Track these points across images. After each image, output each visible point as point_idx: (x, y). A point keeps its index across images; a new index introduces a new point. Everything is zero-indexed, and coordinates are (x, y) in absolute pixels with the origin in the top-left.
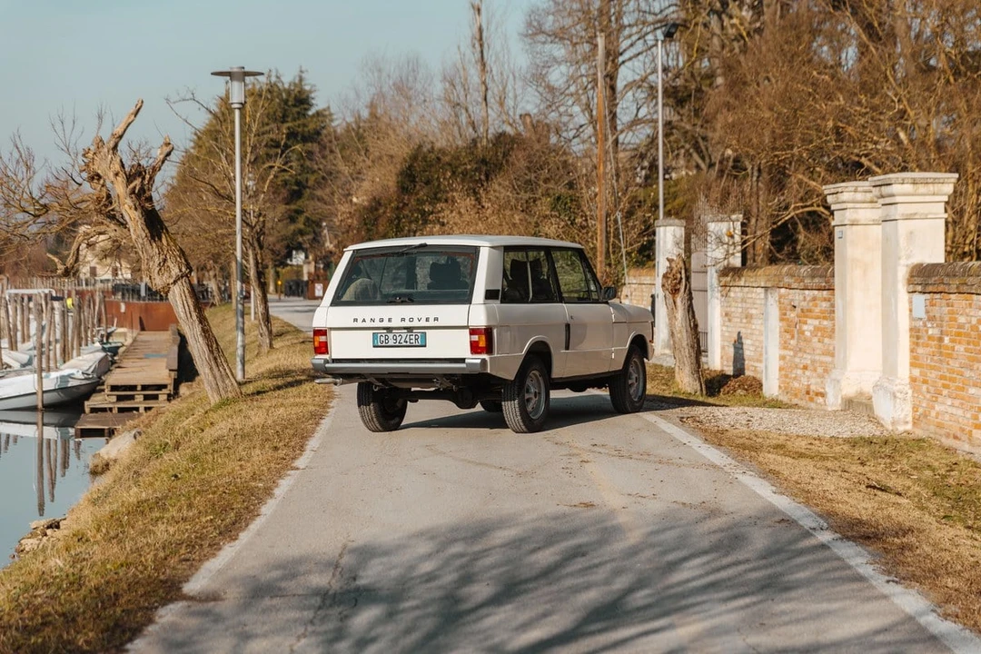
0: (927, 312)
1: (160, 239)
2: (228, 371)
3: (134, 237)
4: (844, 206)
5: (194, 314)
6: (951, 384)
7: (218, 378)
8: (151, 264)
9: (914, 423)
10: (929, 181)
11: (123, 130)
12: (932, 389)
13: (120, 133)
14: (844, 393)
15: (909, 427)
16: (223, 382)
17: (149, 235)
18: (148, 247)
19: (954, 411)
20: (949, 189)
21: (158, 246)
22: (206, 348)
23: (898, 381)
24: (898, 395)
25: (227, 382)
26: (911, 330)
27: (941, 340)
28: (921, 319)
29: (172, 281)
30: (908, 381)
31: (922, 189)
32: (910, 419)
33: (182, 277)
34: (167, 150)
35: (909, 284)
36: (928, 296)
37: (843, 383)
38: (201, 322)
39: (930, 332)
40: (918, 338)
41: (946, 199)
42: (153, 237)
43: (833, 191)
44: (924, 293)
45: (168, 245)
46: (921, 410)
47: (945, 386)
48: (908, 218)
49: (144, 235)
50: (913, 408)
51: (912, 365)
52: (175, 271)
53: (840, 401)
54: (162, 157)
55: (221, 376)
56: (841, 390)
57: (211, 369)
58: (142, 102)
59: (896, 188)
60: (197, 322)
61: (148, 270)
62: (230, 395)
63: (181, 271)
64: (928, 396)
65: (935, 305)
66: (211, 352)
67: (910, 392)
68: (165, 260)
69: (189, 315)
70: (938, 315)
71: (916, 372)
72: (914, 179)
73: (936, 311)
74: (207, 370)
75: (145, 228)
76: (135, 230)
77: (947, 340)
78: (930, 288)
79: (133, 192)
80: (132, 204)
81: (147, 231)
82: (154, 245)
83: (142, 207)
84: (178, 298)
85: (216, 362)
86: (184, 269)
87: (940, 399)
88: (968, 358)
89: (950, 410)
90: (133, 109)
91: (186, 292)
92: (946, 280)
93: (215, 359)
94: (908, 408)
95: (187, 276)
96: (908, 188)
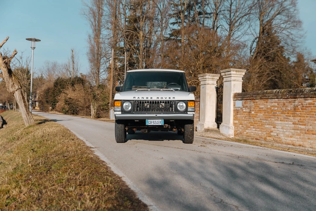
0: (242, 105)
1: (12, 77)
2: (31, 117)
3: (4, 76)
4: (205, 79)
5: (22, 100)
6: (255, 125)
7: (29, 119)
8: (9, 85)
9: (235, 136)
10: (240, 71)
11: (2, 45)
12: (245, 126)
13: (1, 45)
14: (205, 127)
15: (233, 136)
16: (30, 120)
17: (9, 76)
18: (8, 80)
19: (256, 132)
20: (244, 74)
21: (11, 80)
22: (25, 110)
23: (230, 124)
24: (231, 128)
25: (31, 120)
26: (234, 110)
27: (250, 112)
28: (240, 107)
29: (16, 90)
30: (233, 124)
31: (238, 73)
32: (233, 134)
33: (19, 89)
34: (15, 53)
35: (234, 98)
36: (244, 101)
37: (205, 125)
38: (24, 102)
39: (244, 110)
40: (237, 112)
41: (243, 76)
42: (10, 77)
43: (202, 76)
44: (242, 100)
45: (15, 79)
46: (238, 132)
47: (251, 125)
48: (234, 80)
49: (7, 76)
50: (234, 132)
51: (234, 120)
52: (17, 87)
53: (203, 129)
54: (14, 54)
55: (30, 118)
56: (204, 127)
57: (27, 116)
58: (9, 37)
59: (232, 72)
60: (23, 102)
61: (8, 86)
62: (32, 124)
63: (18, 87)
64: (243, 128)
65: (247, 103)
66: (27, 111)
67: (234, 127)
68: (14, 84)
69: (20, 100)
70: (249, 106)
71: (237, 122)
72: (236, 70)
73: (248, 105)
74: (25, 117)
75: (8, 74)
76: (4, 74)
77: (253, 112)
78: (246, 98)
79: (5, 62)
80: (4, 66)
81: (8, 75)
82: (10, 79)
83: (7, 68)
84: (17, 95)
85: (28, 114)
86: (19, 87)
87: (249, 129)
88: (265, 117)
89: (254, 132)
90: (6, 39)
91: (20, 94)
92: (254, 96)
93: (28, 113)
94: (233, 131)
95: (20, 89)
96: (235, 72)
